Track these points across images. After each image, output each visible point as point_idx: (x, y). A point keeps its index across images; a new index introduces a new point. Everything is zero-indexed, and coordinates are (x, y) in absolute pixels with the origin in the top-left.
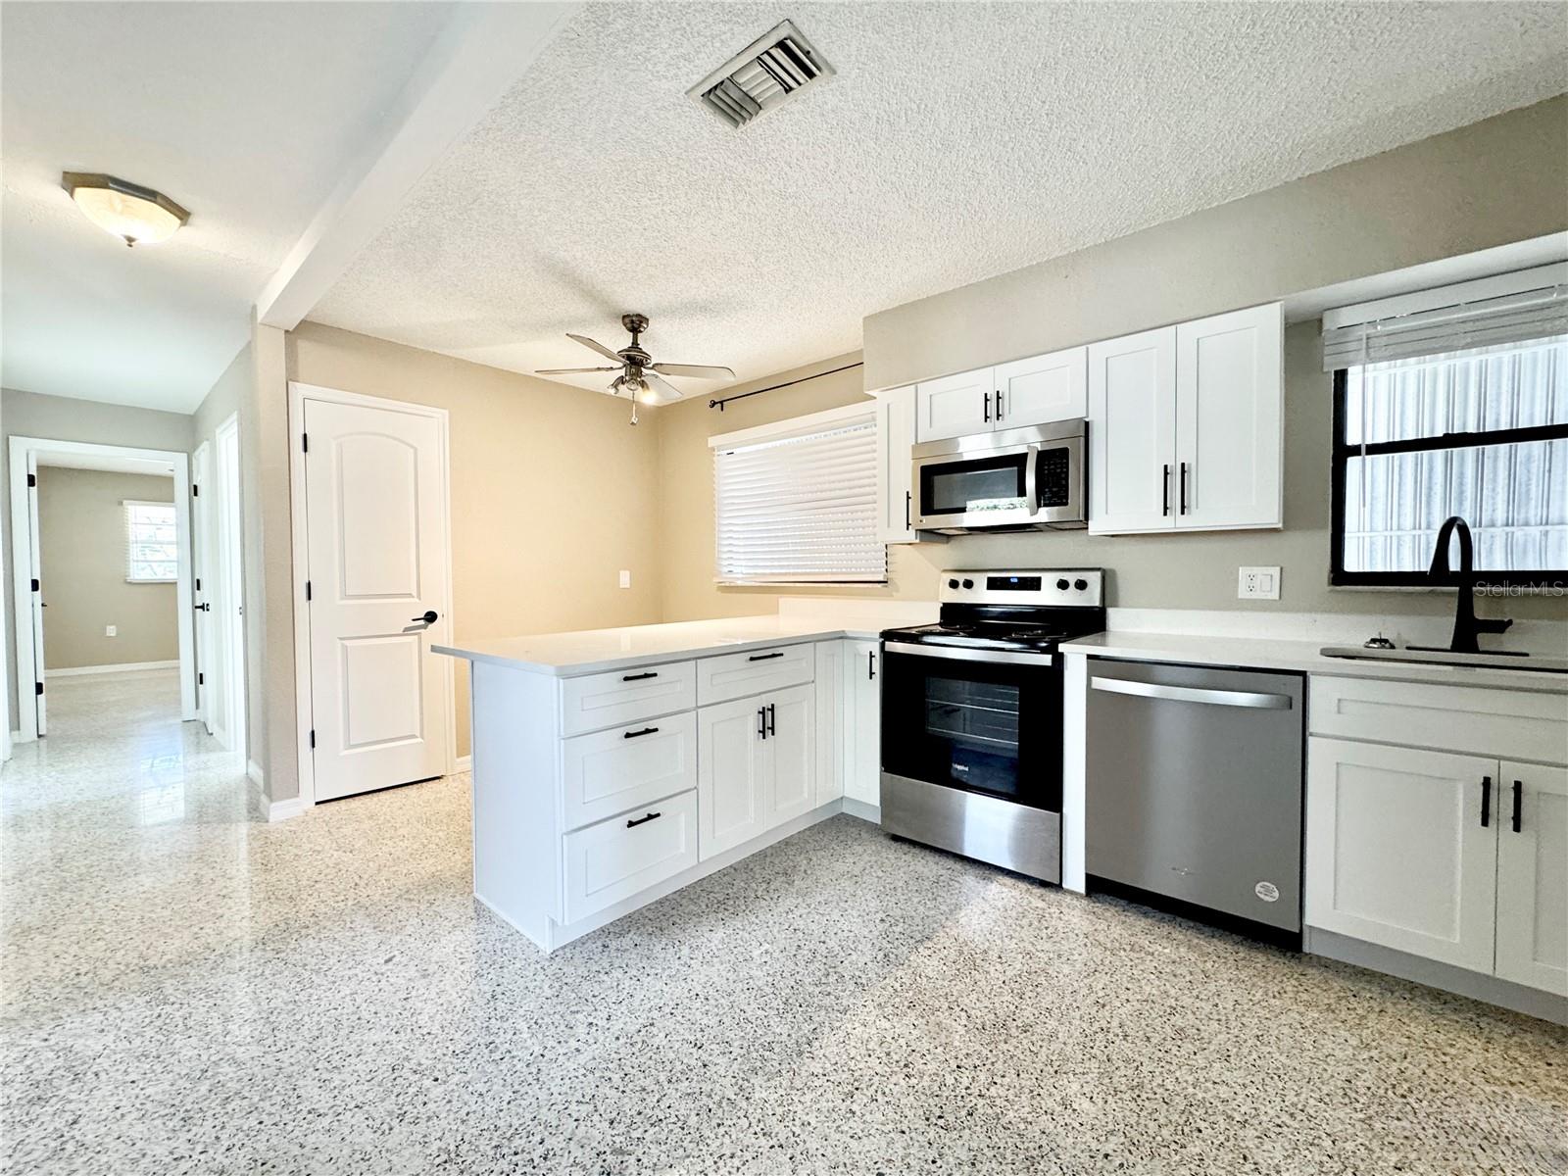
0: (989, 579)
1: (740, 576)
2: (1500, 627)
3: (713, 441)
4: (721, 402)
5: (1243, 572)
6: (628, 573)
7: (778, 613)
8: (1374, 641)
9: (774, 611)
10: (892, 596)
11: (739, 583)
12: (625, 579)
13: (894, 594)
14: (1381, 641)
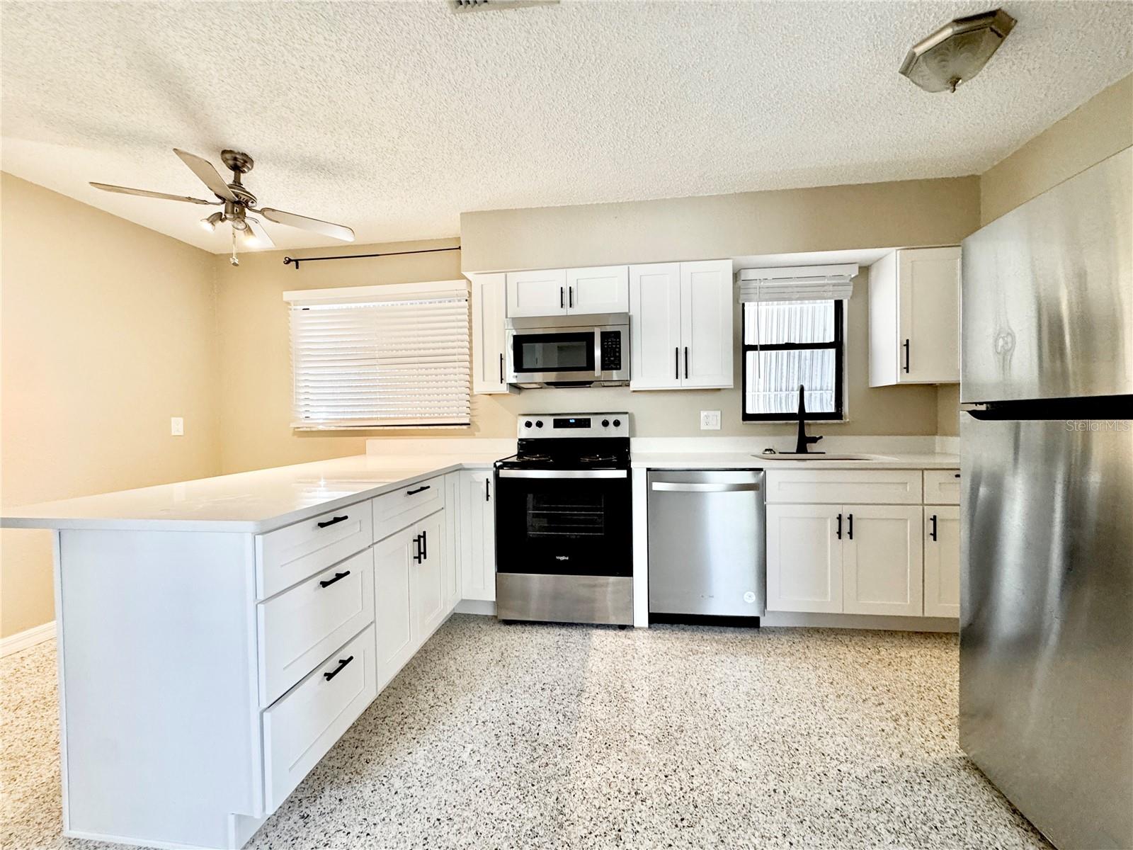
0: (555, 420)
1: (321, 421)
2: (814, 440)
3: (288, 296)
4: (297, 261)
5: (703, 414)
6: (181, 420)
7: (365, 453)
8: (766, 450)
9: (362, 451)
10: (474, 435)
11: (321, 428)
12: (178, 426)
13: (476, 433)
14: (771, 450)
